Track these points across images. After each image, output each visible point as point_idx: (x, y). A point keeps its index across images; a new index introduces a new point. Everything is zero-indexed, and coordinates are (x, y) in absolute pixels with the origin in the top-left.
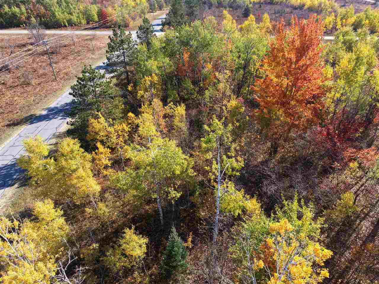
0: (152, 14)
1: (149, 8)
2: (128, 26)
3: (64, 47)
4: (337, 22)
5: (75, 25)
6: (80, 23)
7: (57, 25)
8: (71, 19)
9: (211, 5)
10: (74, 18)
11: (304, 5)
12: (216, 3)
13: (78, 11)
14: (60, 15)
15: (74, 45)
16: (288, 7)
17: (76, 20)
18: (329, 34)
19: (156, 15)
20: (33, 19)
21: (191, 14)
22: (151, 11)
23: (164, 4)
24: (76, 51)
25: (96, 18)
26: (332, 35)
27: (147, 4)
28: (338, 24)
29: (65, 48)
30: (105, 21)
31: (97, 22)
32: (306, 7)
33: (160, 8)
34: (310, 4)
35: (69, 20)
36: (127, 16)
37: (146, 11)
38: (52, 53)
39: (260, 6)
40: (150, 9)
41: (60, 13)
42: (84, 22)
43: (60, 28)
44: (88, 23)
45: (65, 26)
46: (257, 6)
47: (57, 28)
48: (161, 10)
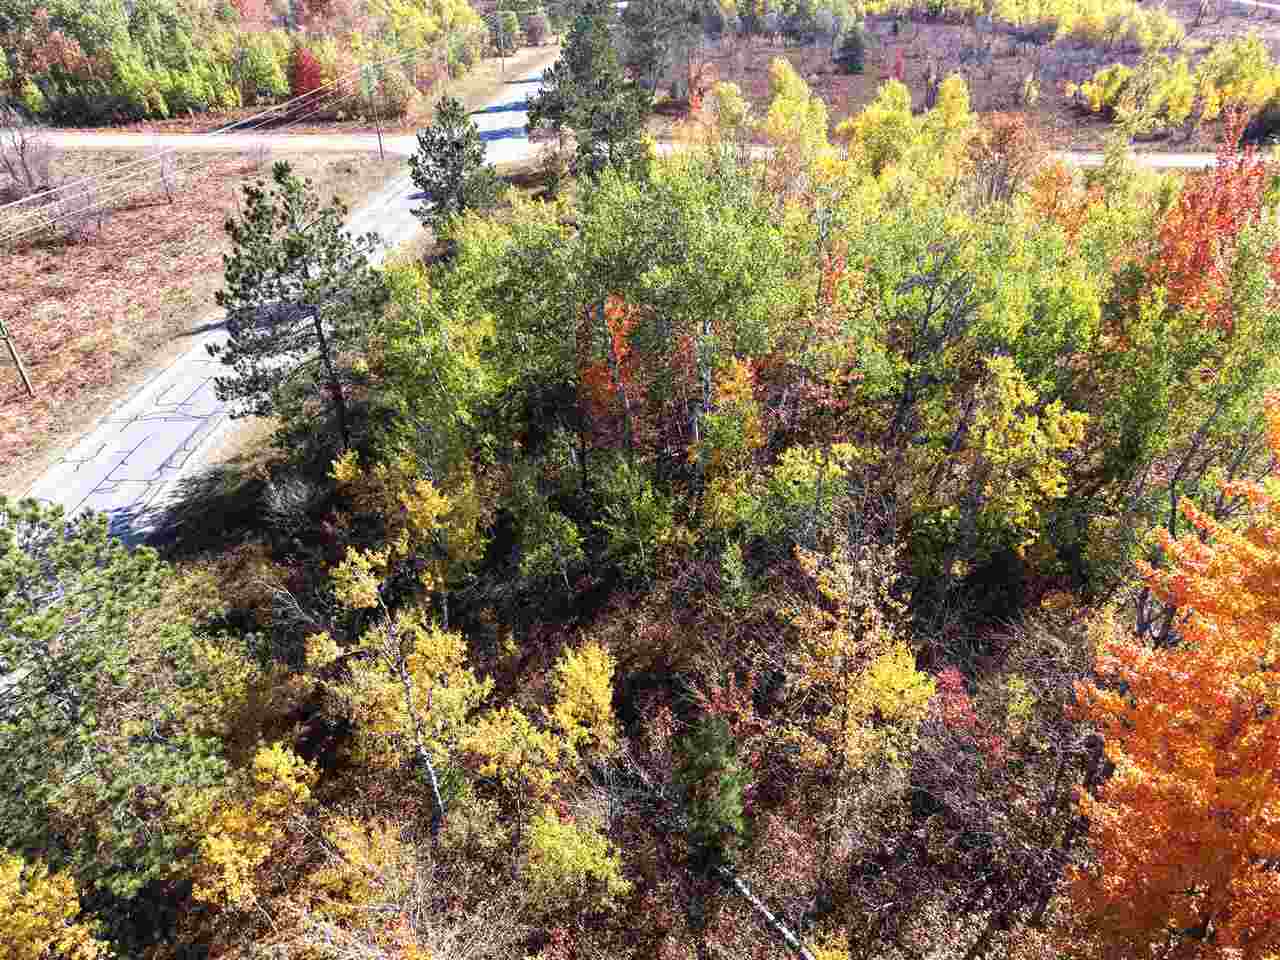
0: (499, 60)
1: (487, 40)
2: (403, 113)
3: (131, 208)
4: (1204, 94)
5: (197, 109)
6: (219, 101)
7: (125, 112)
8: (180, 89)
9: (715, 27)
10: (194, 84)
11: (1052, 27)
12: (737, 19)
13: (210, 55)
14: (137, 71)
15: (171, 202)
16: (996, 30)
17: (199, 92)
18: (1180, 142)
19: (515, 67)
20: (32, 89)
21: (643, 60)
22: (495, 49)
23: (548, 25)
24: (169, 228)
25: (281, 82)
26: (1192, 147)
27: (482, 22)
28: (1210, 100)
29: (129, 215)
30: (313, 96)
31: (282, 98)
32: (1062, 32)
33: (533, 37)
34: (1077, 23)
35: (172, 92)
36: (397, 74)
37: (475, 52)
38: (69, 241)
39: (895, 27)
40: (493, 43)
41: (136, 65)
42: (232, 97)
43: (136, 121)
44: (249, 101)
45: (158, 115)
46: (884, 29)
47: (125, 123)
48: (536, 45)
